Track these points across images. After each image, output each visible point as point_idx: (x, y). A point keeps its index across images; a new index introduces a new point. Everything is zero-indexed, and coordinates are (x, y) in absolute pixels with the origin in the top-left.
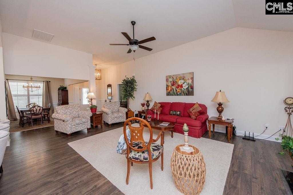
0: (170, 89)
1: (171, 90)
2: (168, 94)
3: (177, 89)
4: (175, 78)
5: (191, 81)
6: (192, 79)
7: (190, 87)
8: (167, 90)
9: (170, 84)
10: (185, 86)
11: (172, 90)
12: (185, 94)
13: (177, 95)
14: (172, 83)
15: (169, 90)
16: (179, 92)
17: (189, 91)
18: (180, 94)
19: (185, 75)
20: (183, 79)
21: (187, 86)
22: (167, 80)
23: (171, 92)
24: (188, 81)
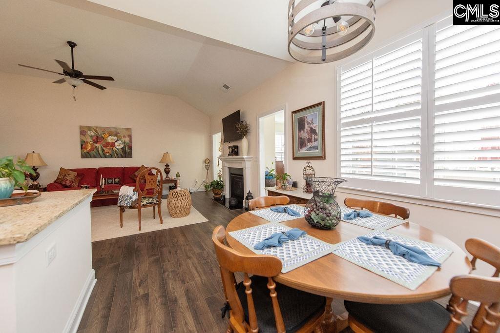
0: (89, 147)
1: (92, 149)
2: (85, 155)
3: (105, 149)
4: (100, 132)
5: (128, 139)
6: (130, 136)
7: (127, 148)
8: (82, 149)
9: (89, 140)
10: (119, 145)
11: (95, 150)
12: (119, 156)
13: (106, 157)
14: (94, 138)
15: (88, 149)
16: (108, 153)
17: (125, 152)
18: (111, 156)
19: (118, 131)
20: (116, 135)
21: (122, 146)
22: (83, 133)
23: (92, 153)
24: (123, 139)
